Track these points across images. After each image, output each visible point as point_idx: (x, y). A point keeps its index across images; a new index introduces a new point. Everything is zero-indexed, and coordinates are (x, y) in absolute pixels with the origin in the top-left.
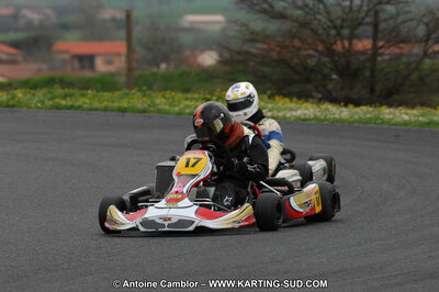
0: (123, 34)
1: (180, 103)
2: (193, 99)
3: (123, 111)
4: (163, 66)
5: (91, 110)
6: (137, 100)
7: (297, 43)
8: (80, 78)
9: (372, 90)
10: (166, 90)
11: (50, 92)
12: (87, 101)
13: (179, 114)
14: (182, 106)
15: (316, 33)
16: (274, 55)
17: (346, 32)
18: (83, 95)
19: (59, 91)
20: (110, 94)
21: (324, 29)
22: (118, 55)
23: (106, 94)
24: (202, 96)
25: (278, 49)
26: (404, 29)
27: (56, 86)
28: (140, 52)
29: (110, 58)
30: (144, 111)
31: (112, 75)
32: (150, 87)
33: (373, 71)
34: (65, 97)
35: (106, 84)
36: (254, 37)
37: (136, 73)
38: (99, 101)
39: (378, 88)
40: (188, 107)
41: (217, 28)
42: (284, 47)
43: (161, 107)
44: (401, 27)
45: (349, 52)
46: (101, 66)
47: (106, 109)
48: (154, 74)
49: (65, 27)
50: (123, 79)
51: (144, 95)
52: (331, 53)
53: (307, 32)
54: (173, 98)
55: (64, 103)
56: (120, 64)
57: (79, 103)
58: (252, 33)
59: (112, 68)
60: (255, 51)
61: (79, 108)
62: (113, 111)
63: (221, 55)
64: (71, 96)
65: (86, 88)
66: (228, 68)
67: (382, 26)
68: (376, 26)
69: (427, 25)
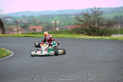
7: (85, 26)
9: (98, 34)
16: (81, 28)
21: (90, 23)
26: (104, 23)
33: (98, 31)
36: (78, 25)
39: (99, 33)
45: (94, 27)
52: (91, 27)
53: (87, 24)
58: (77, 24)
66: (73, 30)
67: (100, 23)
68: (99, 23)
69: (108, 22)
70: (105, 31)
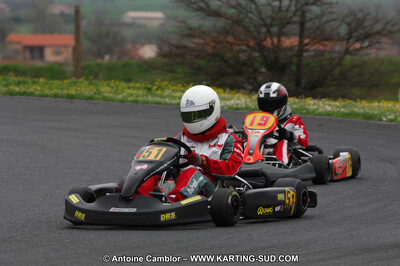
0: (71, 27)
1: (123, 92)
2: (134, 88)
3: (71, 97)
4: (107, 57)
5: (42, 96)
6: (84, 88)
7: (230, 39)
8: (32, 67)
9: (298, 83)
10: (111, 79)
11: (5, 80)
12: (38, 88)
13: (122, 101)
14: (125, 94)
15: (248, 31)
16: (209, 50)
17: (275, 30)
18: (34, 83)
19: (13, 78)
20: (60, 82)
21: (256, 27)
22: (66, 46)
23: (55, 82)
24: (143, 86)
25: (213, 44)
26: (328, 29)
27: (11, 74)
28: (86, 44)
29: (58, 49)
30: (91, 98)
31: (61, 64)
32: (96, 77)
33: (299, 66)
34: (18, 84)
35: (55, 73)
36: (191, 33)
37: (83, 64)
38: (50, 88)
39: (304, 81)
40: (132, 95)
41: (157, 24)
42: (219, 42)
43: (106, 95)
44: (326, 25)
45: (277, 48)
46: (50, 56)
47: (56, 96)
48: (99, 65)
49: (18, 20)
50: (70, 69)
51: (91, 84)
52: (261, 48)
53: (240, 29)
54: (117, 87)
55: (17, 89)
56: (67, 55)
57: (30, 90)
58: (190, 29)
59: (60, 59)
60: (192, 45)
61: (31, 94)
62: (62, 97)
63: (160, 48)
64: (24, 83)
65: (38, 76)
66: (166, 60)
67: (308, 25)
68: (302, 24)
69: (349, 24)
70: (337, 71)
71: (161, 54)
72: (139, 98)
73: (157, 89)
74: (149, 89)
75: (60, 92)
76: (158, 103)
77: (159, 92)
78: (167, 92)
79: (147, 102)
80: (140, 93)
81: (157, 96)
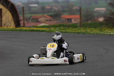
0: (79, 13)
2: (97, 30)
3: (79, 33)
4: (89, 22)
5: (71, 33)
6: (82, 30)
8: (67, 25)
10: (90, 27)
11: (60, 28)
12: (69, 30)
13: (93, 34)
14: (94, 32)
18: (68, 29)
19: (62, 28)
20: (75, 29)
22: (78, 18)
23: (74, 29)
24: (99, 29)
27: (61, 27)
28: (84, 18)
29: (75, 19)
30: (84, 33)
31: (76, 24)
32: (86, 27)
34: (64, 29)
35: (75, 26)
37: (82, 23)
40: (96, 32)
41: (103, 11)
43: (89, 32)
46: (73, 21)
47: (74, 33)
48: (87, 24)
49: (64, 11)
50: (79, 25)
51: (84, 29)
54: (92, 30)
55: (63, 31)
56: (78, 21)
59: (76, 22)
61: (67, 32)
62: (76, 33)
63: (104, 19)
64: (65, 29)
65: (69, 27)
71: (105, 20)
72: (98, 33)
73: (103, 30)
74: (101, 30)
75: (75, 31)
76: (104, 34)
77: (104, 31)
78: (106, 31)
79: (100, 34)
80: (99, 31)
81: (103, 32)
